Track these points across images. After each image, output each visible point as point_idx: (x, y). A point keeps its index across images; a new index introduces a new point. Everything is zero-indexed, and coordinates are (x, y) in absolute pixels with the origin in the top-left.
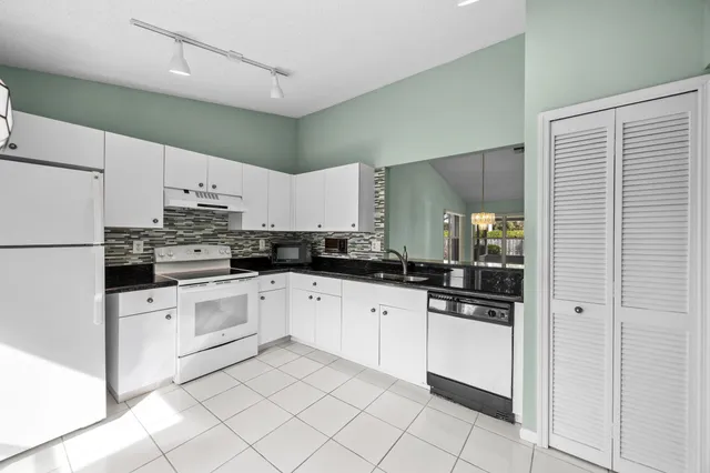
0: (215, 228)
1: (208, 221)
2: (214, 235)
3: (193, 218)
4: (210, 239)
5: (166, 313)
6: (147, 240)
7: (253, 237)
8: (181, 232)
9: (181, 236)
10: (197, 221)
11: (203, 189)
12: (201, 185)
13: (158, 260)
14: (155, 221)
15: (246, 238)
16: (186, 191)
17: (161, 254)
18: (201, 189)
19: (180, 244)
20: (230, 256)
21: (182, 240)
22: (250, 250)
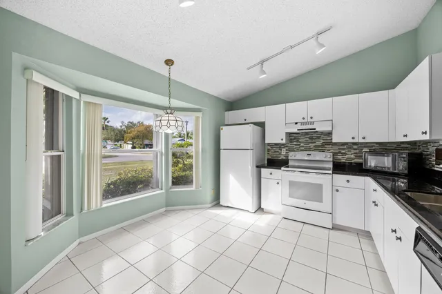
0: (323, 141)
1: (319, 138)
2: (323, 146)
3: (309, 136)
4: (321, 148)
5: (278, 181)
6: (287, 148)
7: (355, 147)
8: (302, 145)
9: (302, 146)
10: (311, 138)
11: (305, 121)
12: (304, 119)
13: (289, 158)
14: (282, 140)
15: (350, 148)
16: (296, 123)
17: (292, 155)
18: (303, 121)
19: (301, 150)
20: (331, 160)
21: (303, 148)
22: (353, 156)
